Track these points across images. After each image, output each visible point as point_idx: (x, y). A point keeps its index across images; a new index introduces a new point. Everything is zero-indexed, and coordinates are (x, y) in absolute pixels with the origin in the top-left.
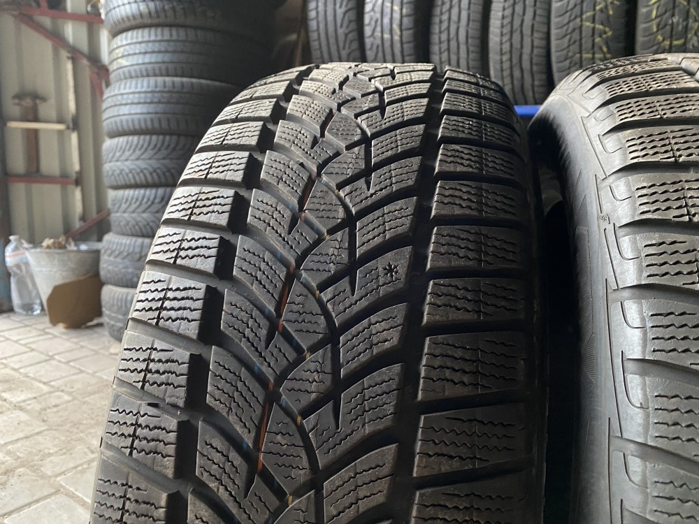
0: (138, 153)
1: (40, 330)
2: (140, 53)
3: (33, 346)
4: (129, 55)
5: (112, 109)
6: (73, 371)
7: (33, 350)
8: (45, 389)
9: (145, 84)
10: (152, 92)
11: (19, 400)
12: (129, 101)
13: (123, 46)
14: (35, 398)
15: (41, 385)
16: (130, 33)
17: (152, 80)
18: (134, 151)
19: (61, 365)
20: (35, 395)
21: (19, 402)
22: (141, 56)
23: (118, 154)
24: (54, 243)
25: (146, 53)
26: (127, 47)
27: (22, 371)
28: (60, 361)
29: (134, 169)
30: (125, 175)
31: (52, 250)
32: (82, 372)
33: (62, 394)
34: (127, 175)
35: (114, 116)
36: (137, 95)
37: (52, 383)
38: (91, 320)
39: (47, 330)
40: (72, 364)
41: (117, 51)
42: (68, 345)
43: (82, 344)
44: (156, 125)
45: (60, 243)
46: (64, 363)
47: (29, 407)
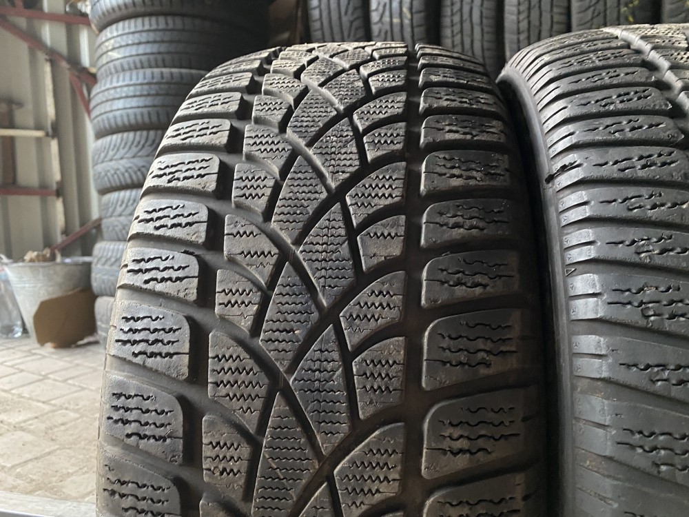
0: (134, 150)
1: (25, 351)
2: (133, 44)
3: (21, 367)
4: (121, 47)
5: (103, 105)
6: (74, 389)
7: (22, 371)
8: (47, 408)
9: (141, 76)
10: (147, 84)
11: (17, 420)
12: (124, 95)
13: (114, 37)
14: (36, 418)
15: (40, 404)
16: (121, 24)
17: (148, 71)
18: (130, 148)
19: (57, 383)
20: (36, 415)
21: (20, 423)
22: (135, 47)
23: (111, 153)
24: (38, 256)
25: (139, 43)
26: (119, 39)
27: (13, 392)
28: (55, 380)
29: (130, 168)
30: (120, 175)
31: (37, 264)
32: (83, 389)
33: (67, 411)
34: (123, 174)
35: (105, 113)
36: (131, 88)
37: (53, 402)
38: (82, 339)
39: (34, 351)
40: (70, 382)
41: (107, 44)
42: (61, 364)
43: (76, 362)
44: (154, 118)
45: (44, 256)
46: (60, 382)
47: (32, 427)
